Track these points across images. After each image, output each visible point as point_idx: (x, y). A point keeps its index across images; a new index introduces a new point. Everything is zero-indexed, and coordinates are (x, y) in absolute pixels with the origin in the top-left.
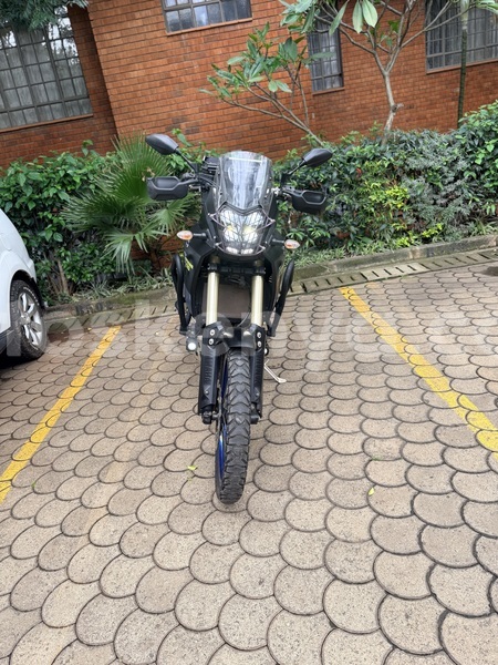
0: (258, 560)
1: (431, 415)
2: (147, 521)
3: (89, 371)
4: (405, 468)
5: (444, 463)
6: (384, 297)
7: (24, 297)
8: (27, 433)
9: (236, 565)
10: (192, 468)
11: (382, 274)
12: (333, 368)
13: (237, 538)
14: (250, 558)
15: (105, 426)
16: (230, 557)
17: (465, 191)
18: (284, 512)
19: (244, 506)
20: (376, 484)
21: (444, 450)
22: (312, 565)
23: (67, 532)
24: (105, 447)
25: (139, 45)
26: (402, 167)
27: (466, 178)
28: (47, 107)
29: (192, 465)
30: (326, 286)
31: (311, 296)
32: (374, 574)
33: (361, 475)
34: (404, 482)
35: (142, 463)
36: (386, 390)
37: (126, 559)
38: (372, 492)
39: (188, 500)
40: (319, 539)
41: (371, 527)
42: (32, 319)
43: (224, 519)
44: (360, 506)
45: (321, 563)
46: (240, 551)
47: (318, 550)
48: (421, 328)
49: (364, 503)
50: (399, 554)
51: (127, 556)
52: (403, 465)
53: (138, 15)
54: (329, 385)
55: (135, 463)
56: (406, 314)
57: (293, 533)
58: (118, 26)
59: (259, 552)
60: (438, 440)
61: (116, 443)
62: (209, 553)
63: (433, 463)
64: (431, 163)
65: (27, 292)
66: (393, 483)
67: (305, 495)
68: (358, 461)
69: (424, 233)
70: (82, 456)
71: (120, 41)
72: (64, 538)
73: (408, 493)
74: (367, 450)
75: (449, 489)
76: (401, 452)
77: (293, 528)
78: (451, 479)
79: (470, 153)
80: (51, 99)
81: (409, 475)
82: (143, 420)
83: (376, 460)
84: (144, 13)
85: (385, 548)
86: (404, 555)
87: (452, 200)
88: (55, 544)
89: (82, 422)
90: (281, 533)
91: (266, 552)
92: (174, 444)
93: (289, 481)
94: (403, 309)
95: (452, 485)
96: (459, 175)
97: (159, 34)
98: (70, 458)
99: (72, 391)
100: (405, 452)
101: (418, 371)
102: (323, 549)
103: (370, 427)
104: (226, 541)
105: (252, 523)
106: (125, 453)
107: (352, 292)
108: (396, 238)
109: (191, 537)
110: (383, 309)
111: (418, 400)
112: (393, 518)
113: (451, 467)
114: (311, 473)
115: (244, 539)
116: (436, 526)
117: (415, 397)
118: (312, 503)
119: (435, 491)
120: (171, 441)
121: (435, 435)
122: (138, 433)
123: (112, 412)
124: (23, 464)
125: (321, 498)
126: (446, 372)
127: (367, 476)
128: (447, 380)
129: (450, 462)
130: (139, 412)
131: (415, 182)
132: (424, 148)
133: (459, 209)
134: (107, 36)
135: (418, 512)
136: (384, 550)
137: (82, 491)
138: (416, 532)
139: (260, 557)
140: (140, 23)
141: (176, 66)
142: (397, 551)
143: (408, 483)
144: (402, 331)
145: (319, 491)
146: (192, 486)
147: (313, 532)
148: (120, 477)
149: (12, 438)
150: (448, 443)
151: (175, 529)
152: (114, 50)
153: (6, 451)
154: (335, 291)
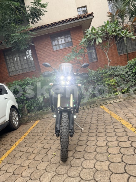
0: (72, 178)
1: (127, 134)
2: (39, 169)
3: (29, 131)
4: (119, 149)
5: (132, 146)
6: (113, 107)
7: (14, 112)
8: (9, 148)
9: (65, 180)
10: (55, 154)
11: (112, 102)
12: (98, 125)
13: (66, 172)
14: (70, 178)
15: (31, 144)
16: (64, 178)
17: (132, 79)
18: (82, 164)
19: (69, 163)
20: (110, 154)
21: (132, 143)
22: (89, 179)
23: (15, 174)
24: (31, 150)
25: (47, 54)
26: (113, 74)
27: (131, 76)
28: (25, 69)
29: (55, 153)
30: (96, 106)
31: (92, 108)
32: (110, 180)
33: (106, 151)
34: (119, 152)
35: (40, 153)
36: (114, 129)
37: (31, 180)
38: (109, 156)
39: (52, 163)
40: (92, 171)
41: (109, 166)
42: (16, 118)
43: (62, 167)
44: (105, 160)
45: (92, 178)
46: (67, 176)
47: (92, 174)
48: (123, 113)
49: (107, 159)
50: (118, 174)
51: (32, 180)
52: (119, 148)
53: (46, 47)
54: (97, 129)
55: (38, 154)
56: (119, 110)
57: (84, 170)
58: (42, 50)
59: (73, 176)
60: (129, 140)
61: (34, 149)
62: (57, 177)
63: (128, 146)
64: (121, 73)
65: (15, 111)
66: (115, 153)
67: (88, 159)
68: (105, 148)
69: (123, 91)
70: (23, 153)
71: (42, 53)
72: (14, 175)
73: (121, 155)
74: (108, 145)
75: (134, 153)
76: (118, 144)
77: (84, 168)
78: (134, 150)
79: (131, 70)
80: (26, 67)
81: (121, 151)
82: (42, 142)
83: (110, 147)
84: (48, 47)
85: (114, 172)
86: (120, 174)
87: (129, 82)
88: (11, 177)
89: (25, 144)
90: (80, 170)
91: (75, 176)
92: (50, 148)
93: (84, 155)
94: (118, 109)
95: (134, 152)
96: (129, 75)
97: (51, 51)
98: (20, 153)
99: (24, 137)
100: (119, 144)
101: (123, 124)
102: (93, 174)
103: (109, 139)
104: (63, 173)
105: (71, 168)
106: (36, 151)
107: (104, 107)
108: (115, 93)
109: (52, 173)
110: (112, 110)
111: (123, 131)
112: (116, 163)
113: (134, 147)
114: (91, 153)
115: (68, 172)
116: (130, 164)
117: (122, 130)
118: (90, 161)
119: (129, 154)
120: (49, 147)
121: (128, 139)
122: (40, 146)
123: (34, 141)
124: (6, 156)
125: (93, 159)
126: (131, 123)
127: (108, 152)
128: (132, 125)
129: (133, 146)
130: (41, 140)
131: (117, 78)
132: (118, 69)
133: (131, 84)
134: (39, 52)
135: (124, 161)
136: (113, 173)
137: (21, 162)
138: (124, 167)
139: (73, 177)
140: (47, 49)
141: (55, 58)
142: (117, 173)
143: (121, 153)
144: (118, 114)
145: (93, 157)
146: (54, 159)
147: (91, 169)
148: (33, 157)
149: (5, 149)
150: (132, 141)
151: (48, 171)
152: (41, 55)
153: (3, 153)
154: (99, 107)
